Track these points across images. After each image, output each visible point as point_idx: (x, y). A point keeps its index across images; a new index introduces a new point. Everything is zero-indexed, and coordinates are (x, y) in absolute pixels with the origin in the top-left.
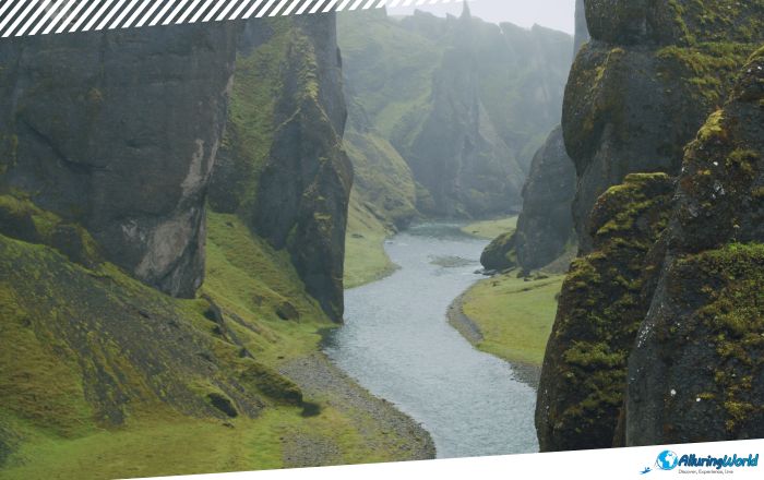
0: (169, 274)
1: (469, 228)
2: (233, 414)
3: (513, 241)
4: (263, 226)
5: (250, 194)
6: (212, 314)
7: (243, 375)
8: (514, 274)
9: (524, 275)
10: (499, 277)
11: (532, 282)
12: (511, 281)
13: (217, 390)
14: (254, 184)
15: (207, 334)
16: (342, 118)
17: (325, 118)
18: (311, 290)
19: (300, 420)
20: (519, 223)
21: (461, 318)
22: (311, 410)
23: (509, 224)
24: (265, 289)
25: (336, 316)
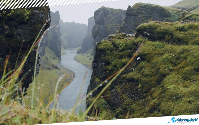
0: (41, 53)
1: (74, 49)
2: (50, 70)
3: (81, 50)
4: (51, 48)
5: (49, 44)
6: (47, 58)
7: (51, 66)
8: (81, 54)
9: (82, 54)
10: (79, 54)
11: (83, 55)
12: (81, 55)
13: (48, 67)
14: (50, 43)
15: (46, 61)
16: (60, 34)
17: (58, 34)
18: (57, 56)
19: (58, 71)
20: (81, 48)
21: (75, 59)
22: (59, 70)
23: (80, 48)
24: (51, 56)
25: (60, 59)
